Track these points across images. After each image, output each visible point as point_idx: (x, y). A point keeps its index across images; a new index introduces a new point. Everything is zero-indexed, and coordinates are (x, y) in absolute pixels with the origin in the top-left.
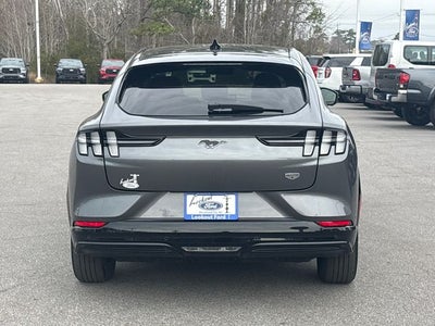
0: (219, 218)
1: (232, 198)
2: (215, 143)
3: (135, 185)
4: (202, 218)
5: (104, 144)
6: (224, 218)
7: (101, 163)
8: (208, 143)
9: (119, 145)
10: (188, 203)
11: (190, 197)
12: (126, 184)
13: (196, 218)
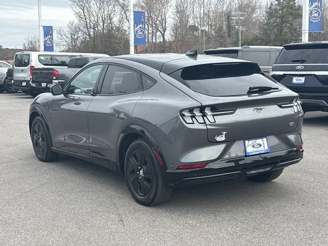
0: (262, 152)
1: (265, 139)
2: (261, 109)
3: (223, 139)
4: (255, 153)
5: (204, 115)
6: (264, 152)
7: (204, 127)
8: (258, 109)
9: (213, 115)
10: (247, 145)
11: (247, 142)
12: (219, 139)
13: (252, 154)
